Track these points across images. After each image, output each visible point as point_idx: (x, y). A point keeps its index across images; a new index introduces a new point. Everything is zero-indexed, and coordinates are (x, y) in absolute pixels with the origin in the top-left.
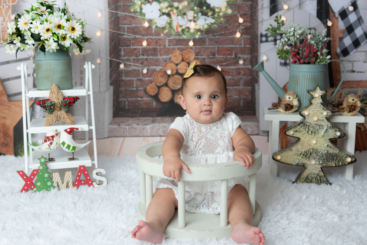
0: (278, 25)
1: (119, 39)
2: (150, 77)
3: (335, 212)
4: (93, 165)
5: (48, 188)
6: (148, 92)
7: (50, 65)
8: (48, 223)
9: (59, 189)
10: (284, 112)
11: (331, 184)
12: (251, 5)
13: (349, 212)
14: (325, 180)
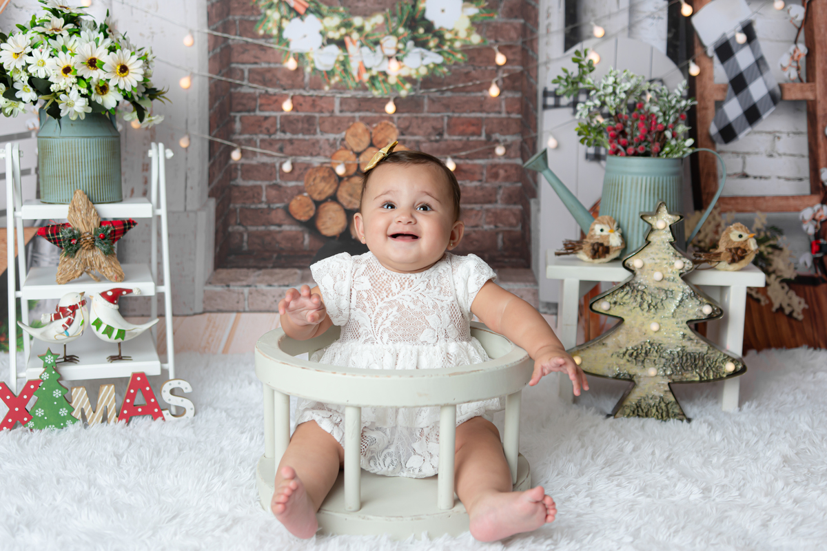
0: (581, 70)
1: (231, 95)
2: (297, 179)
3: (694, 480)
4: (165, 372)
5: (60, 423)
6: (292, 213)
7: (72, 148)
8: (55, 499)
9: (86, 425)
10: (591, 260)
11: (689, 420)
12: (524, 27)
13: (726, 481)
14: (677, 411)
